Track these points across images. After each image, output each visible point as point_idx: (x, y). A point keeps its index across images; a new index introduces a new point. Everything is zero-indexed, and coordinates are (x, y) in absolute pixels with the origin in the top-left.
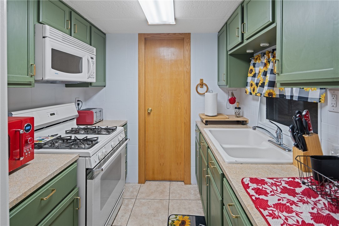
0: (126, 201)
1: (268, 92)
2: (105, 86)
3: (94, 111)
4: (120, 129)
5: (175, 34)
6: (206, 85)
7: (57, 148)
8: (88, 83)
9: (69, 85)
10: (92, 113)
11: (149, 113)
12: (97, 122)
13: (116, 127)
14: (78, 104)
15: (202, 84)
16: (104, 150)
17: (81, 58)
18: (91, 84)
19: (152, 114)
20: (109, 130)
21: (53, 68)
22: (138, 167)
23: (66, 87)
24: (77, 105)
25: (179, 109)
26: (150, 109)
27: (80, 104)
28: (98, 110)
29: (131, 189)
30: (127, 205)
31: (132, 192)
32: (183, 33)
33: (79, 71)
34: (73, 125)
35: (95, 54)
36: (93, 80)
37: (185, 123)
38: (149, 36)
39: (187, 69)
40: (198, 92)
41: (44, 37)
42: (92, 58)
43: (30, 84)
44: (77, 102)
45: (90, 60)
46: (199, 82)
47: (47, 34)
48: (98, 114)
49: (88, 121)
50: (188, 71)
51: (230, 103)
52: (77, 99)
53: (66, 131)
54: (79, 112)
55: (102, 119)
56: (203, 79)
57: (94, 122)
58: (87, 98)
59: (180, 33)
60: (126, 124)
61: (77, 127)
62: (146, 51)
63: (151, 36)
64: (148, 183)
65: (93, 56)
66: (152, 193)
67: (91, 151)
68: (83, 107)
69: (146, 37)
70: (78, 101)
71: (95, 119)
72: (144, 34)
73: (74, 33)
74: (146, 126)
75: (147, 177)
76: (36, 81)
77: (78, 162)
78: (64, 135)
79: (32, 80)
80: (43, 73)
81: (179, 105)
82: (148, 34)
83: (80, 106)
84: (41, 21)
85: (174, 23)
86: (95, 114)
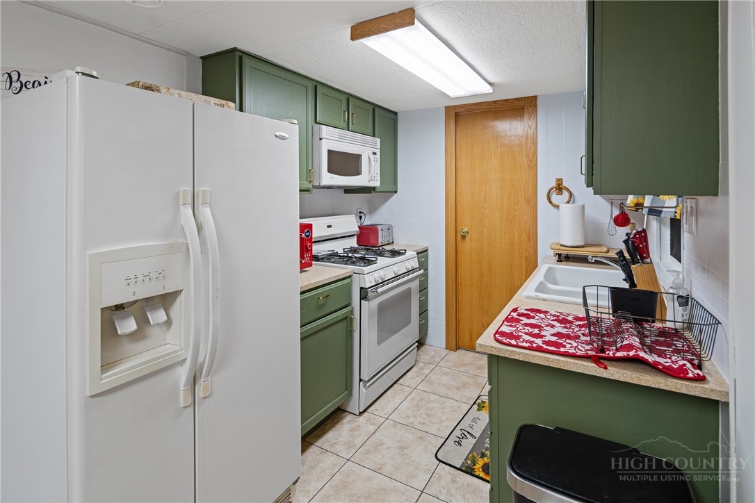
0: (421, 365)
1: (635, 201)
2: (396, 192)
3: (379, 228)
4: (411, 253)
5: (508, 100)
6: (568, 190)
7: (333, 262)
8: (370, 188)
9: (348, 190)
10: (376, 230)
11: (464, 237)
12: (384, 243)
13: (405, 250)
14: (361, 218)
15: (559, 188)
16: (382, 273)
17: (359, 156)
18: (374, 189)
19: (468, 238)
20: (395, 253)
21: (329, 171)
22: (445, 322)
23: (345, 193)
24: (358, 218)
25: (516, 231)
26: (466, 230)
27: (363, 218)
28: (384, 227)
29: (433, 353)
30: (422, 369)
31: (433, 357)
32: (522, 98)
33: (357, 172)
34: (353, 243)
35: (379, 147)
36: (377, 184)
37: (526, 257)
38: (462, 109)
39: (531, 161)
40: (551, 202)
41: (321, 139)
42: (375, 154)
43: (308, 191)
44: (359, 215)
45: (372, 157)
46: (554, 184)
47: (324, 136)
48: (386, 233)
49: (372, 242)
50: (532, 165)
51: (616, 224)
52: (359, 210)
53: (344, 249)
54: (360, 227)
55: (391, 241)
56: (562, 179)
57: (380, 244)
58: (373, 209)
59: (515, 99)
60: (427, 250)
61: (357, 246)
62: (458, 133)
63: (464, 109)
64: (460, 352)
65: (375, 151)
66: (463, 365)
67: (366, 269)
68: (367, 221)
69: (457, 111)
70: (360, 213)
71: (380, 240)
72: (455, 107)
73: (352, 124)
74: (459, 259)
75: (460, 343)
76: (314, 187)
77: (352, 278)
78: (340, 251)
79: (310, 186)
80: (320, 178)
81: (517, 226)
82: (461, 106)
83: (362, 220)
84: (318, 121)
85: (491, 91)
86: (380, 232)
